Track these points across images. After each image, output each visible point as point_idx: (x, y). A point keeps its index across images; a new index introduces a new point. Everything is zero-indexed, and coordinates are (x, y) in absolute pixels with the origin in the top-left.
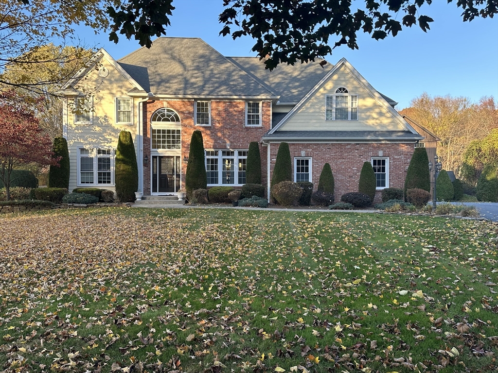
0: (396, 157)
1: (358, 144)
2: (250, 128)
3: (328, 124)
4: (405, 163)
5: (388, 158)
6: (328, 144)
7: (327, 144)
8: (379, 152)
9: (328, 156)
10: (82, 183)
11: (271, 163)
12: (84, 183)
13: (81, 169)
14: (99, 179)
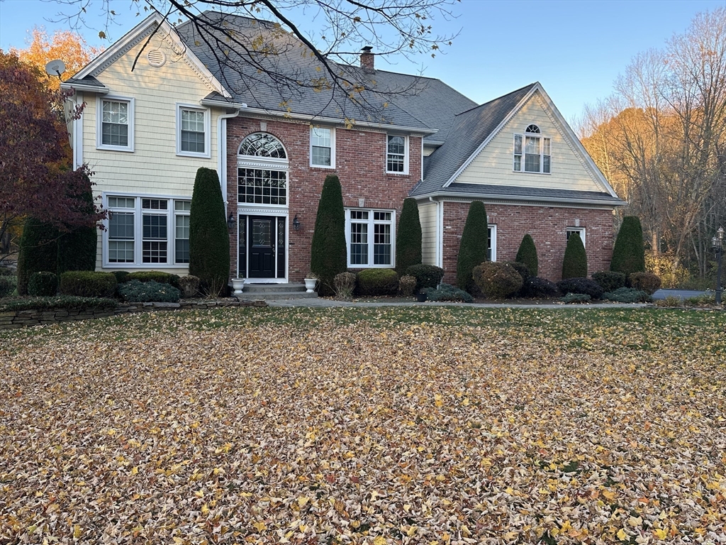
0: (593, 228)
1: (552, 208)
2: (393, 176)
3: (516, 177)
4: (603, 237)
5: (584, 229)
6: (518, 206)
7: (515, 206)
8: (576, 220)
9: (517, 224)
10: (110, 261)
11: (444, 232)
12: (115, 261)
13: (110, 235)
14: (144, 253)
